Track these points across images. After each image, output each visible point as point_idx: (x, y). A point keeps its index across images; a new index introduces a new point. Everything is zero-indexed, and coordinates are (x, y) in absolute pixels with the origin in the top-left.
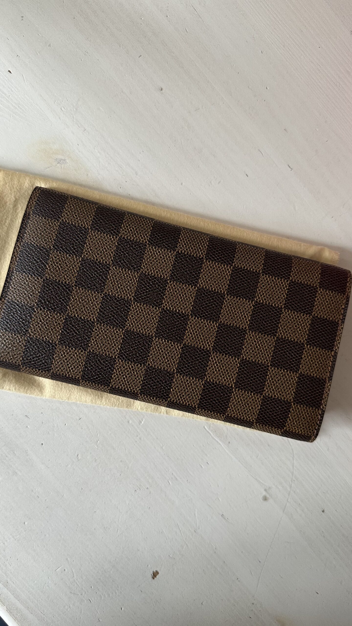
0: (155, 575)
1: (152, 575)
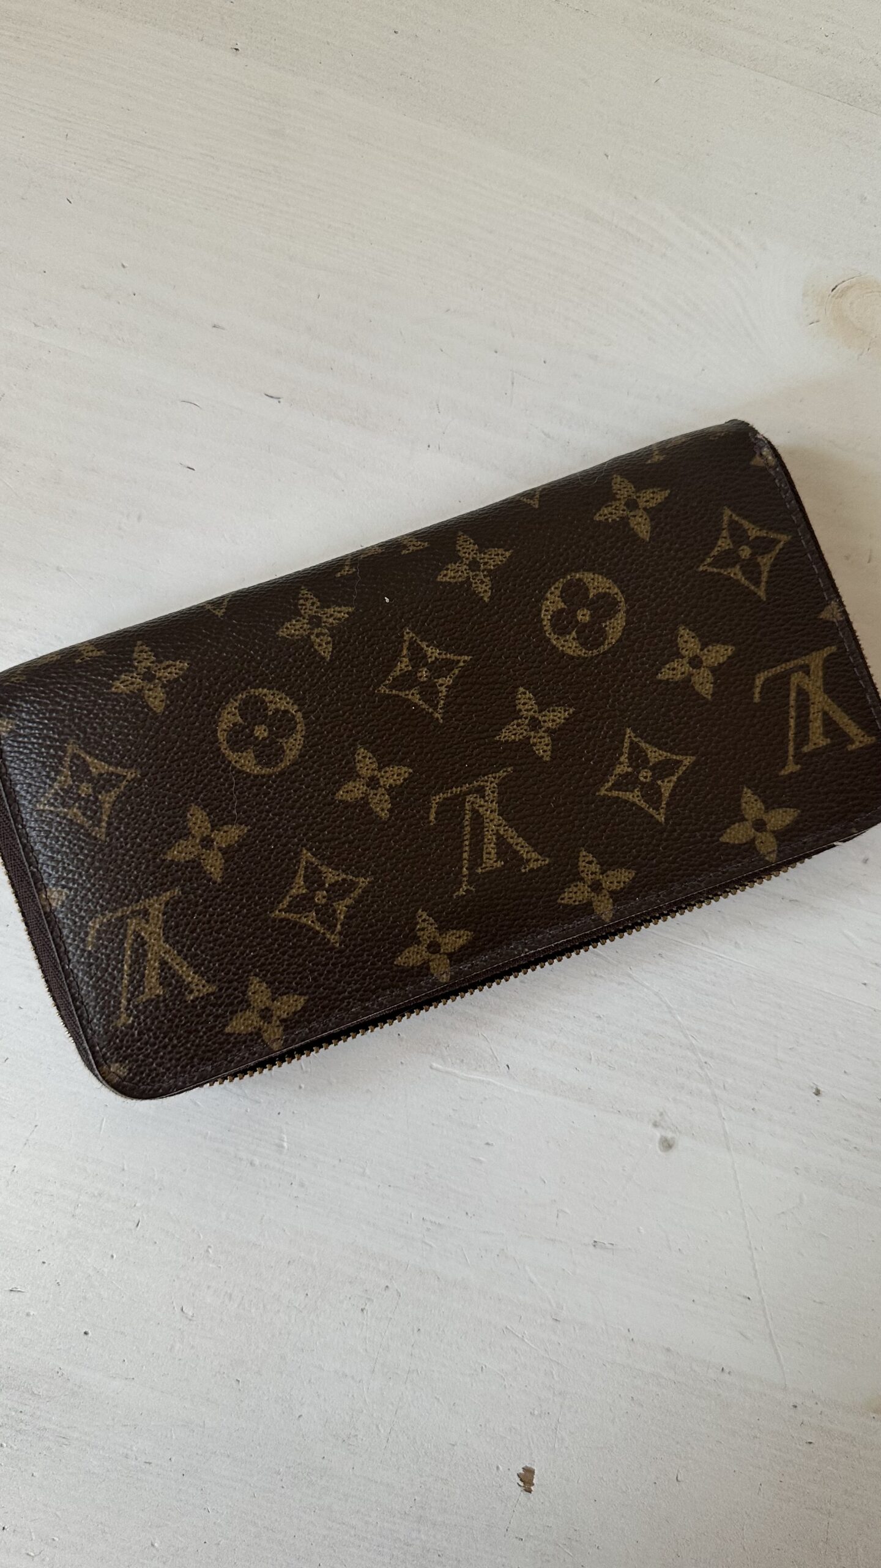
0: (527, 1478)
1: (522, 1484)
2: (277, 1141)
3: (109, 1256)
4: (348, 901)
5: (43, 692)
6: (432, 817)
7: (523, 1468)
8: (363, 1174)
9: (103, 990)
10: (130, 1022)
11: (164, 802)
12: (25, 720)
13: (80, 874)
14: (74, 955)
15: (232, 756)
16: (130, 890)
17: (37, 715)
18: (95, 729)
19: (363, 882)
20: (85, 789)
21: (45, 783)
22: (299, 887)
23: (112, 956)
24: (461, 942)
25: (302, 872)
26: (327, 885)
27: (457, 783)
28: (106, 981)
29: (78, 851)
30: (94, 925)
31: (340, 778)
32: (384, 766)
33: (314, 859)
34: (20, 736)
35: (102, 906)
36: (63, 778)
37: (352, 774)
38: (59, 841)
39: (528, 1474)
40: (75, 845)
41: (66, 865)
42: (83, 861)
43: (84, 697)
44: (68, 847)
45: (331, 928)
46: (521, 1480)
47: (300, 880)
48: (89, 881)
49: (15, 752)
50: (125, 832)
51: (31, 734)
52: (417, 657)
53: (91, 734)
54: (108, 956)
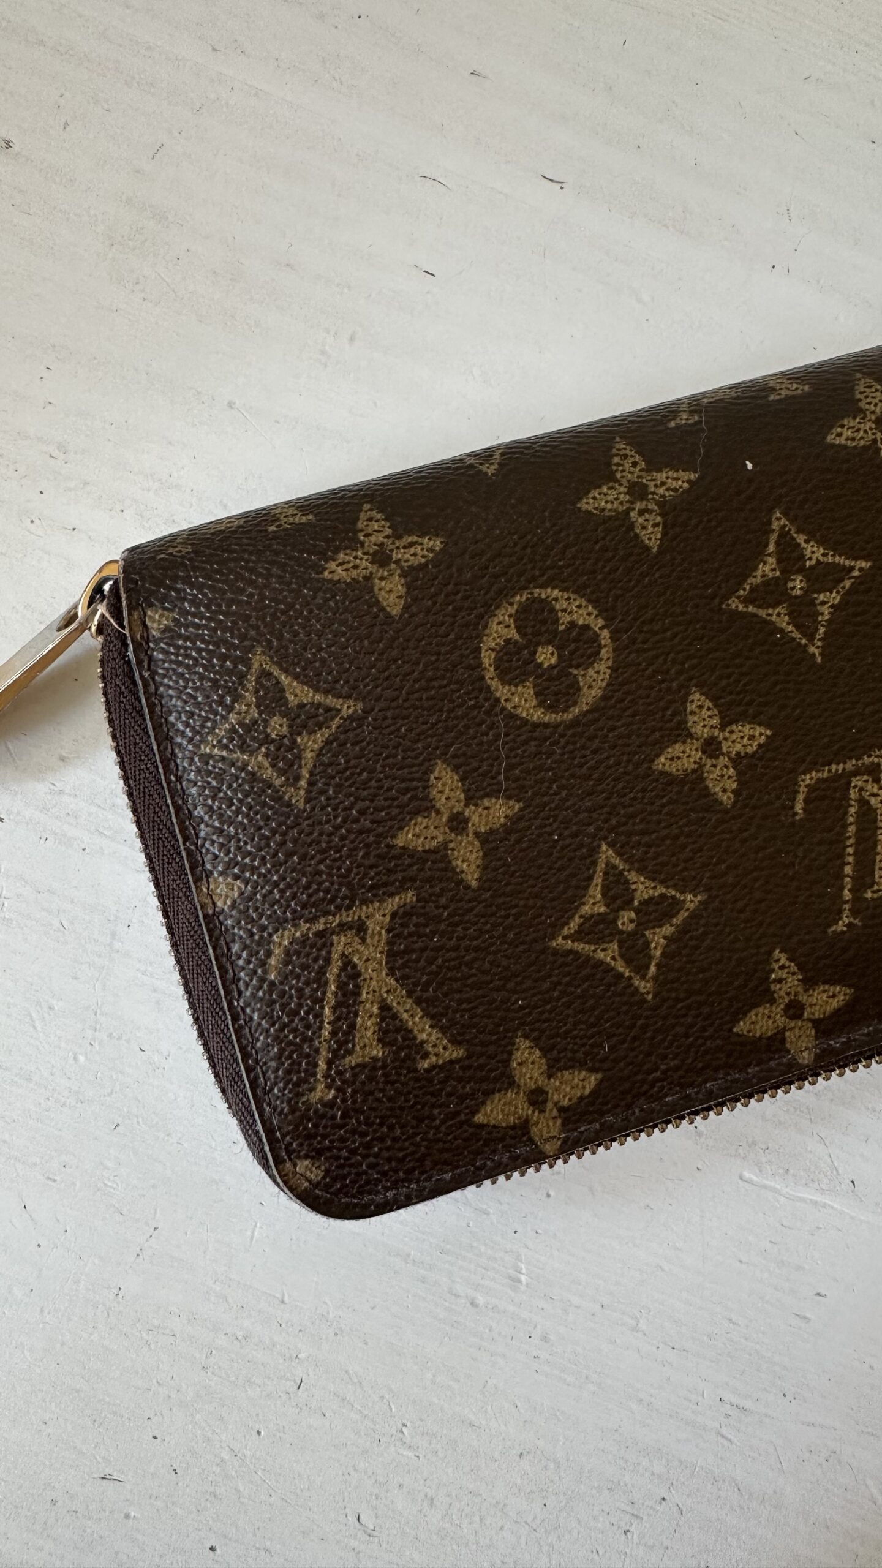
2: (512, 1272)
3: (255, 1433)
4: (668, 930)
5: (217, 572)
6: (799, 807)
8: (635, 1329)
9: (290, 1043)
10: (330, 1096)
11: (395, 756)
12: (188, 613)
13: (263, 858)
14: (247, 985)
15: (501, 691)
16: (339, 890)
17: (208, 607)
18: (296, 634)
19: (691, 901)
20: (278, 726)
21: (216, 714)
22: (594, 903)
23: (307, 991)
24: (835, 1004)
25: (598, 880)
26: (636, 903)
27: (840, 757)
28: (295, 1031)
29: (262, 823)
30: (282, 940)
31: (662, 737)
32: (730, 723)
33: (617, 862)
34: (180, 636)
35: (294, 912)
36: (244, 708)
37: (681, 733)
38: (232, 804)
40: (257, 813)
41: (242, 844)
42: (268, 838)
43: (280, 584)
44: (247, 816)
45: (641, 970)
47: (596, 892)
48: (277, 872)
49: (171, 662)
50: (336, 798)
51: (198, 635)
52: (791, 560)
53: (291, 641)
54: (300, 991)
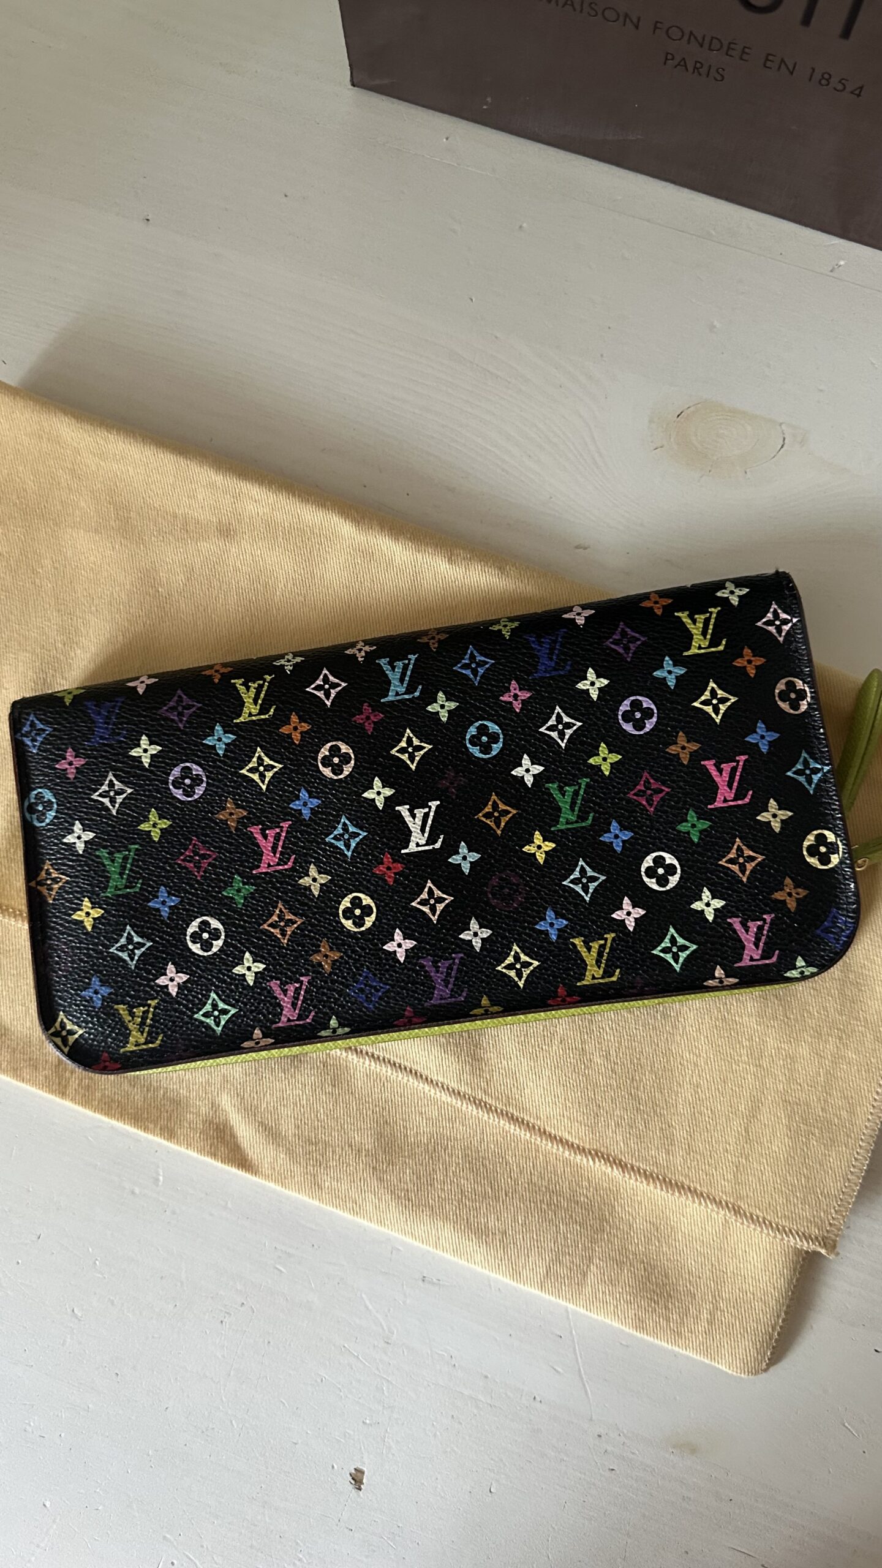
0: (357, 1478)
1: (353, 1482)
7: (355, 1469)
39: (359, 1474)
46: (353, 1479)
